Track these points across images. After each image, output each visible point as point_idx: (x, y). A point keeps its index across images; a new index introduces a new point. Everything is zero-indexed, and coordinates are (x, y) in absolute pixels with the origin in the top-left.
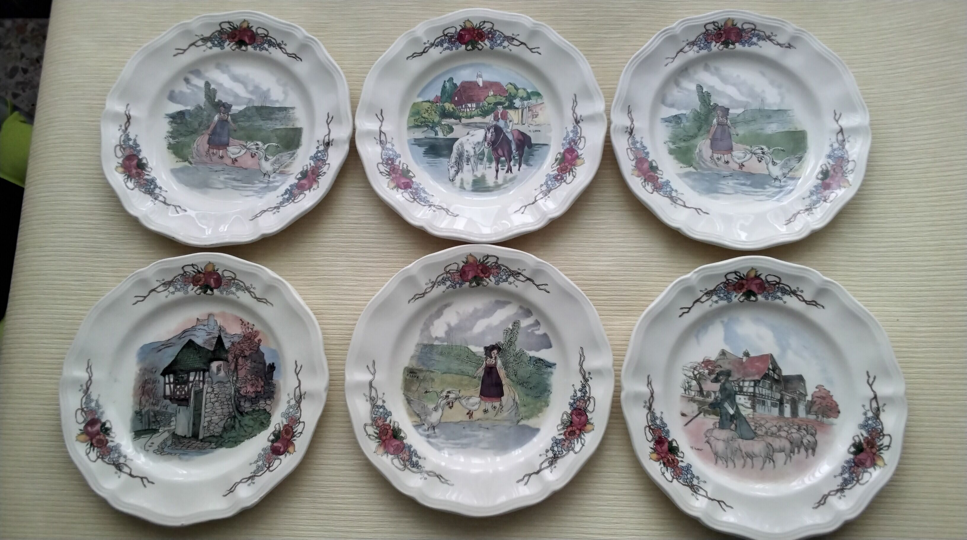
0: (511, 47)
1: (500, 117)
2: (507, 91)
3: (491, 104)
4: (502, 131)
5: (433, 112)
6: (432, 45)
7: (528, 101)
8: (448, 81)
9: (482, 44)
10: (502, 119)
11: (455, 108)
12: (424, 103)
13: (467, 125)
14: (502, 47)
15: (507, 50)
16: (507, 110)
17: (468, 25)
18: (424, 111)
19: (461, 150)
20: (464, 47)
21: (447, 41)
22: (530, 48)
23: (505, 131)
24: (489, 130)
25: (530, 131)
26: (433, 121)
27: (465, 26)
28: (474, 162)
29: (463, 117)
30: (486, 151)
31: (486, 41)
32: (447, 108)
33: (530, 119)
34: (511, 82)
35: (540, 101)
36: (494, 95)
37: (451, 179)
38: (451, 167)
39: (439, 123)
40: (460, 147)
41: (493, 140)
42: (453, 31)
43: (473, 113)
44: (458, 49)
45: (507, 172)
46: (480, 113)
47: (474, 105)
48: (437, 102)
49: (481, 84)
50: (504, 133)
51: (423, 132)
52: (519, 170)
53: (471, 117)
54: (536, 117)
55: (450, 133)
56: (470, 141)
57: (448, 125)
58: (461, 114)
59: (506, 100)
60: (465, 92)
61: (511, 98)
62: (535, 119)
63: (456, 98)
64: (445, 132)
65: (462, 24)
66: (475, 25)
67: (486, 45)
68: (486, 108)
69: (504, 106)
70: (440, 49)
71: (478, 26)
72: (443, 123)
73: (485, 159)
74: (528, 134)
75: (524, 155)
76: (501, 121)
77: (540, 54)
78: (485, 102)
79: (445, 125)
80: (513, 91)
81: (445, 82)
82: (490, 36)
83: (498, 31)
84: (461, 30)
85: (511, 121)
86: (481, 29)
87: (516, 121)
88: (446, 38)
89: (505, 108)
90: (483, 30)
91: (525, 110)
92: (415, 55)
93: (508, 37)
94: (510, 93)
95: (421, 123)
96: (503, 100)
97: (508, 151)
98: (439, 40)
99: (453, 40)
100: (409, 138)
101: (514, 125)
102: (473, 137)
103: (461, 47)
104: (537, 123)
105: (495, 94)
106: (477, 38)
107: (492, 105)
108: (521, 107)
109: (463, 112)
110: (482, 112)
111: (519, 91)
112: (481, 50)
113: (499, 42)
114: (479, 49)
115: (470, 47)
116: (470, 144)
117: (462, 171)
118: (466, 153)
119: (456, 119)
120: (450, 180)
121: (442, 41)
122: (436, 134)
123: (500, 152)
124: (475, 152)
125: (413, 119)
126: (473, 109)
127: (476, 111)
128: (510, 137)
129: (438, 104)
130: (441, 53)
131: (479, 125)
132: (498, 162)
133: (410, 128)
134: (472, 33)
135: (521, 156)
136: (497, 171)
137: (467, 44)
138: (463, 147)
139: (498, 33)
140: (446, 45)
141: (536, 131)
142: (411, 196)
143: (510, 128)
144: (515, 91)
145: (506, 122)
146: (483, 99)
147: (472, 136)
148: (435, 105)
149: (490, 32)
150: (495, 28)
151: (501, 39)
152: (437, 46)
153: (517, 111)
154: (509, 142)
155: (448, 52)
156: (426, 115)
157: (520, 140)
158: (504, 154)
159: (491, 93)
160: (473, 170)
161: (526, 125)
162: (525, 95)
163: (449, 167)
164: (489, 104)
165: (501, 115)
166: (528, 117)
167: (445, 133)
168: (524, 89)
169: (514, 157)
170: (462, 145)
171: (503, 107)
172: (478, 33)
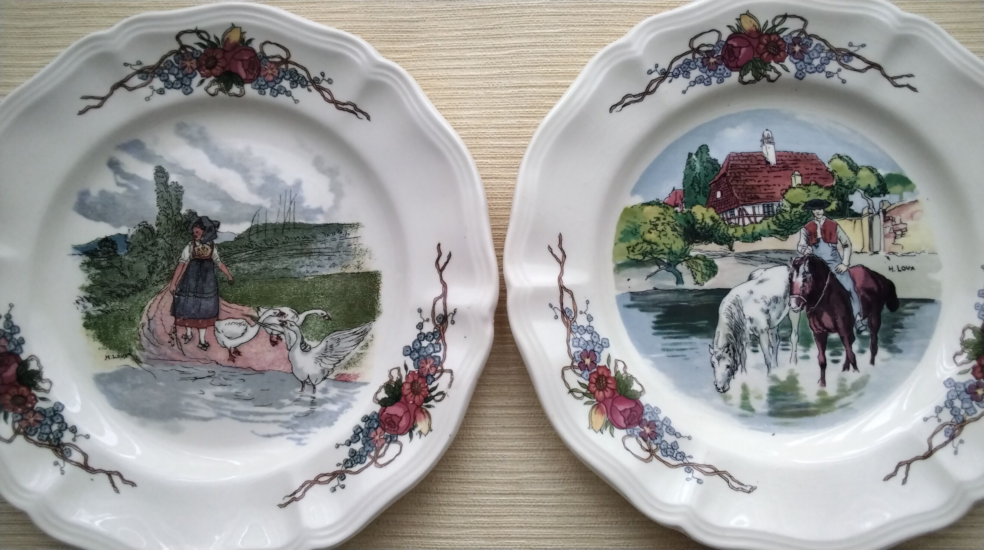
0: (845, 74)
1: (819, 235)
2: (832, 173)
3: (797, 206)
4: (828, 269)
5: (668, 229)
6: (665, 74)
7: (882, 198)
8: (697, 154)
9: (778, 67)
10: (825, 241)
11: (717, 217)
12: (647, 209)
13: (748, 257)
14: (823, 74)
15: (835, 80)
16: (836, 220)
17: (747, 25)
18: (649, 226)
19: (736, 316)
20: (735, 75)
21: (699, 63)
22: (891, 74)
23: (833, 271)
24: (797, 267)
25: (891, 269)
26: (670, 249)
27: (740, 27)
28: (770, 345)
29: (738, 239)
30: (795, 318)
31: (788, 62)
32: (699, 217)
33: (890, 241)
34: (842, 153)
35: (908, 197)
36: (805, 185)
37: (720, 386)
38: (719, 359)
39: (684, 256)
40: (734, 310)
41: (807, 291)
42: (712, 39)
43: (759, 228)
44: (722, 81)
45: (846, 367)
46: (773, 227)
47: (760, 210)
48: (676, 205)
49: (772, 159)
50: (833, 275)
51: (649, 277)
52: (872, 362)
53: (756, 238)
54: (902, 235)
55: (709, 277)
56: (757, 295)
57: (704, 259)
58: (731, 231)
59: (832, 195)
60: (736, 178)
61: (844, 190)
62: (900, 241)
63: (719, 195)
64: (699, 275)
65: (734, 23)
66: (762, 23)
67: (787, 70)
68: (787, 216)
69: (829, 209)
70: (681, 82)
71: (770, 25)
72: (692, 254)
73: (794, 338)
74: (889, 275)
75: (882, 326)
76: (823, 245)
77: (914, 89)
78: (785, 203)
79: (696, 257)
80: (846, 174)
81: (690, 155)
82: (797, 48)
83: (816, 37)
84: (730, 38)
85: (845, 246)
86: (777, 34)
87: (857, 247)
88: (697, 56)
89: (830, 215)
90: (781, 36)
91: (876, 218)
92: (627, 101)
93: (839, 50)
94: (841, 180)
95: (644, 254)
96: (825, 195)
97: (843, 319)
98: (680, 62)
99: (712, 60)
100: (619, 293)
101: (854, 256)
102: (761, 285)
103: (729, 76)
104: (906, 251)
105: (807, 182)
106: (765, 55)
107: (800, 209)
108: (865, 211)
109: (737, 225)
110: (780, 226)
111: (862, 173)
112: (773, 81)
113: (816, 62)
114: (770, 81)
115: (749, 77)
116: (756, 301)
117: (744, 367)
118: (748, 325)
119: (721, 244)
120: (718, 389)
121: (687, 63)
122: (680, 280)
123: (827, 319)
124: (769, 322)
125: (624, 246)
126: (759, 219)
127: (765, 222)
128: (847, 284)
129: (678, 209)
130: (684, 92)
131: (772, 256)
132: (823, 344)
133: (619, 267)
134: (755, 43)
135: (874, 329)
136: (823, 366)
137: (742, 69)
138: (740, 310)
139: (815, 42)
140: (695, 73)
141: (905, 268)
142: (644, 444)
143: (845, 262)
144: (850, 174)
145: (835, 249)
146: (778, 194)
147: (761, 282)
148: (671, 211)
149: (796, 41)
150: (810, 30)
151: (823, 55)
152: (676, 76)
153: (858, 222)
154: (845, 296)
155: (700, 89)
156: (653, 236)
157: (869, 291)
158: (835, 324)
159: (797, 180)
160: (768, 366)
161: (882, 254)
162: (874, 183)
163: (714, 359)
164: (793, 206)
165: (823, 231)
166: (885, 236)
167: (699, 278)
168: (872, 170)
169: (859, 332)
170: (737, 303)
171: (826, 214)
172: (769, 42)
